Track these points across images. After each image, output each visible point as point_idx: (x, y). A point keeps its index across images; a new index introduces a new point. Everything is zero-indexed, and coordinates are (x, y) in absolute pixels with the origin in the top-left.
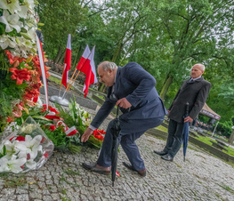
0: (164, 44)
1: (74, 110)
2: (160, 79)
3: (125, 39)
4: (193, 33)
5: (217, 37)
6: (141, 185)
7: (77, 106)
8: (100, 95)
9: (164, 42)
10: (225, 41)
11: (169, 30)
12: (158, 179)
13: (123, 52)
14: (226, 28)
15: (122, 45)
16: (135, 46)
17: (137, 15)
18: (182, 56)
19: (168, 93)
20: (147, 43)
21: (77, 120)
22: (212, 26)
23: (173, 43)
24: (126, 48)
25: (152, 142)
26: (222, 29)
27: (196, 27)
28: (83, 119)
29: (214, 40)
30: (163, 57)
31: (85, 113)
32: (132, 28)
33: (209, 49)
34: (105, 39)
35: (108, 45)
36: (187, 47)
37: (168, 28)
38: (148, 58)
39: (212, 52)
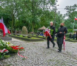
0: (28, 12)
1: (2, 43)
2: (31, 23)
3: (14, 13)
4: (35, 7)
5: (42, 8)
6: (34, 57)
7: (3, 41)
8: (12, 34)
9: (28, 11)
10: (44, 8)
11: (28, 7)
12: (38, 53)
13: (15, 18)
14: (43, 5)
15: (14, 15)
16: (18, 14)
17: (15, 4)
18: (35, 15)
19: (34, 27)
20: (22, 13)
21: (5, 46)
22: (39, 4)
23: (31, 11)
24: (15, 16)
25: (34, 43)
26: (42, 5)
27: (35, 5)
28: (7, 45)
29: (41, 9)
30: (29, 16)
31: (8, 42)
32: (15, 8)
33: (41, 12)
34: (5, 14)
35: (8, 16)
36: (35, 12)
37: (27, 7)
38: (25, 17)
39: (42, 12)
